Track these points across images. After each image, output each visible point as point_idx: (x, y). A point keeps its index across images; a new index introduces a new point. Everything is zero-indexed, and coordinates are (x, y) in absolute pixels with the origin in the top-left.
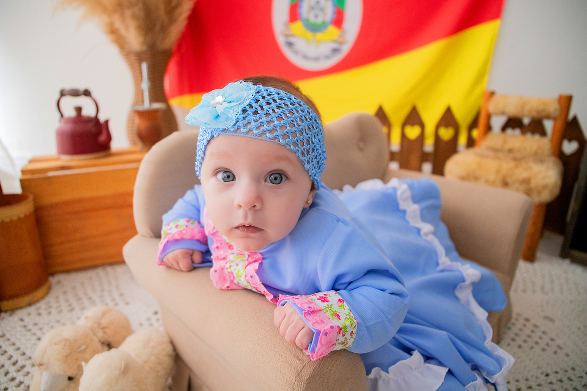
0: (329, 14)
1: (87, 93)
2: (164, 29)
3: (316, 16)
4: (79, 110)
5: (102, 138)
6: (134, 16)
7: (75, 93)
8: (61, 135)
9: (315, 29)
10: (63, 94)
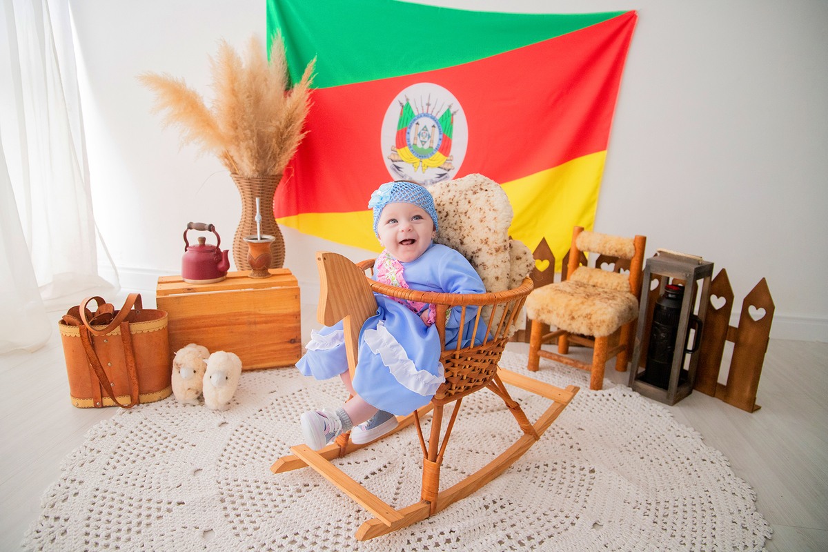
0: (436, 141)
1: (211, 228)
2: (275, 158)
3: (423, 143)
4: (203, 240)
5: (221, 266)
6: (248, 148)
7: (201, 227)
8: (187, 262)
9: (421, 155)
10: (190, 227)
